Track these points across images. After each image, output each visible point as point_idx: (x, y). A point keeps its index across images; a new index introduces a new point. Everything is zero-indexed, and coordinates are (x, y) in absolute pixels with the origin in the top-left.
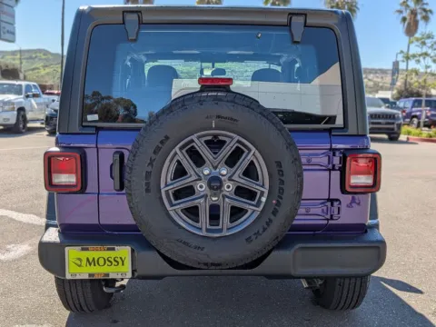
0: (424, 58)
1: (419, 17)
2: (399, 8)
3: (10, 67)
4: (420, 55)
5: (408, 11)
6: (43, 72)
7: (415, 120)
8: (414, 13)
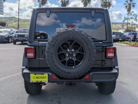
0: (132, 19)
1: (131, 6)
2: (125, 3)
3: (3, 22)
4: (130, 18)
5: (128, 4)
6: (14, 24)
7: (129, 39)
8: (130, 4)
